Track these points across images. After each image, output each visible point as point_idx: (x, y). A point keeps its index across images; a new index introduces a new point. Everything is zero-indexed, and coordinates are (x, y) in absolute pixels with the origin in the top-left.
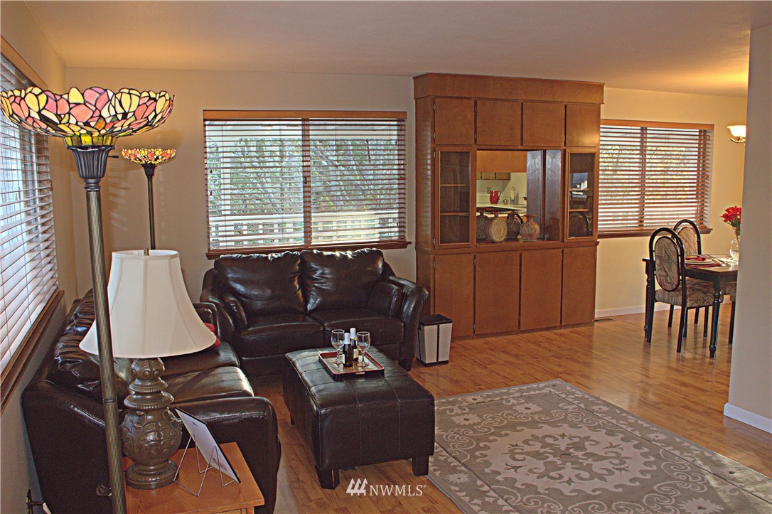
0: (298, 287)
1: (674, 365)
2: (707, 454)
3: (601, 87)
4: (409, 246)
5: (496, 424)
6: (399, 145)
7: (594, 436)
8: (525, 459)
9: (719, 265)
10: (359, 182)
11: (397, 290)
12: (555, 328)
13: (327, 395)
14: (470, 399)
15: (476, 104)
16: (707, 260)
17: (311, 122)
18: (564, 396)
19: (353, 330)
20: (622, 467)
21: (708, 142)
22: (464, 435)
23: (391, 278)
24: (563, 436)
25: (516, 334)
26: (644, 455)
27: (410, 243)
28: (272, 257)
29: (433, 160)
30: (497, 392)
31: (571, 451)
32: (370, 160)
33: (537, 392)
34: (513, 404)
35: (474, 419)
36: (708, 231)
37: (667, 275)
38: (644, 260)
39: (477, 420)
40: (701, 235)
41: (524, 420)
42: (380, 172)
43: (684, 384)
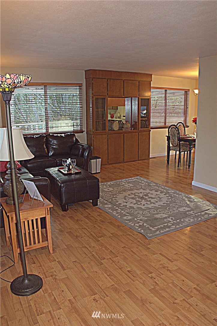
0: (45, 147)
1: (177, 171)
2: (186, 195)
3: (151, 75)
4: (84, 132)
5: (119, 190)
6: (80, 95)
7: (151, 192)
8: (129, 200)
9: (191, 137)
10: (59, 111)
11: (81, 147)
12: (136, 161)
13: (64, 180)
14: (109, 183)
15: (107, 81)
16: (187, 136)
17: (47, 87)
18: (140, 181)
19: (70, 159)
20: (160, 200)
21: (187, 95)
22: (108, 194)
23: (78, 143)
24: (141, 193)
25: (123, 163)
26: (167, 197)
27: (84, 131)
28: (35, 137)
29: (93, 101)
30: (118, 181)
31: (144, 197)
32: (63, 103)
33: (132, 180)
34: (124, 184)
35: (111, 189)
36: (188, 127)
37: (174, 141)
38: (166, 136)
39: (112, 189)
40: (186, 128)
41: (128, 189)
42: (67, 107)
43: (179, 176)
